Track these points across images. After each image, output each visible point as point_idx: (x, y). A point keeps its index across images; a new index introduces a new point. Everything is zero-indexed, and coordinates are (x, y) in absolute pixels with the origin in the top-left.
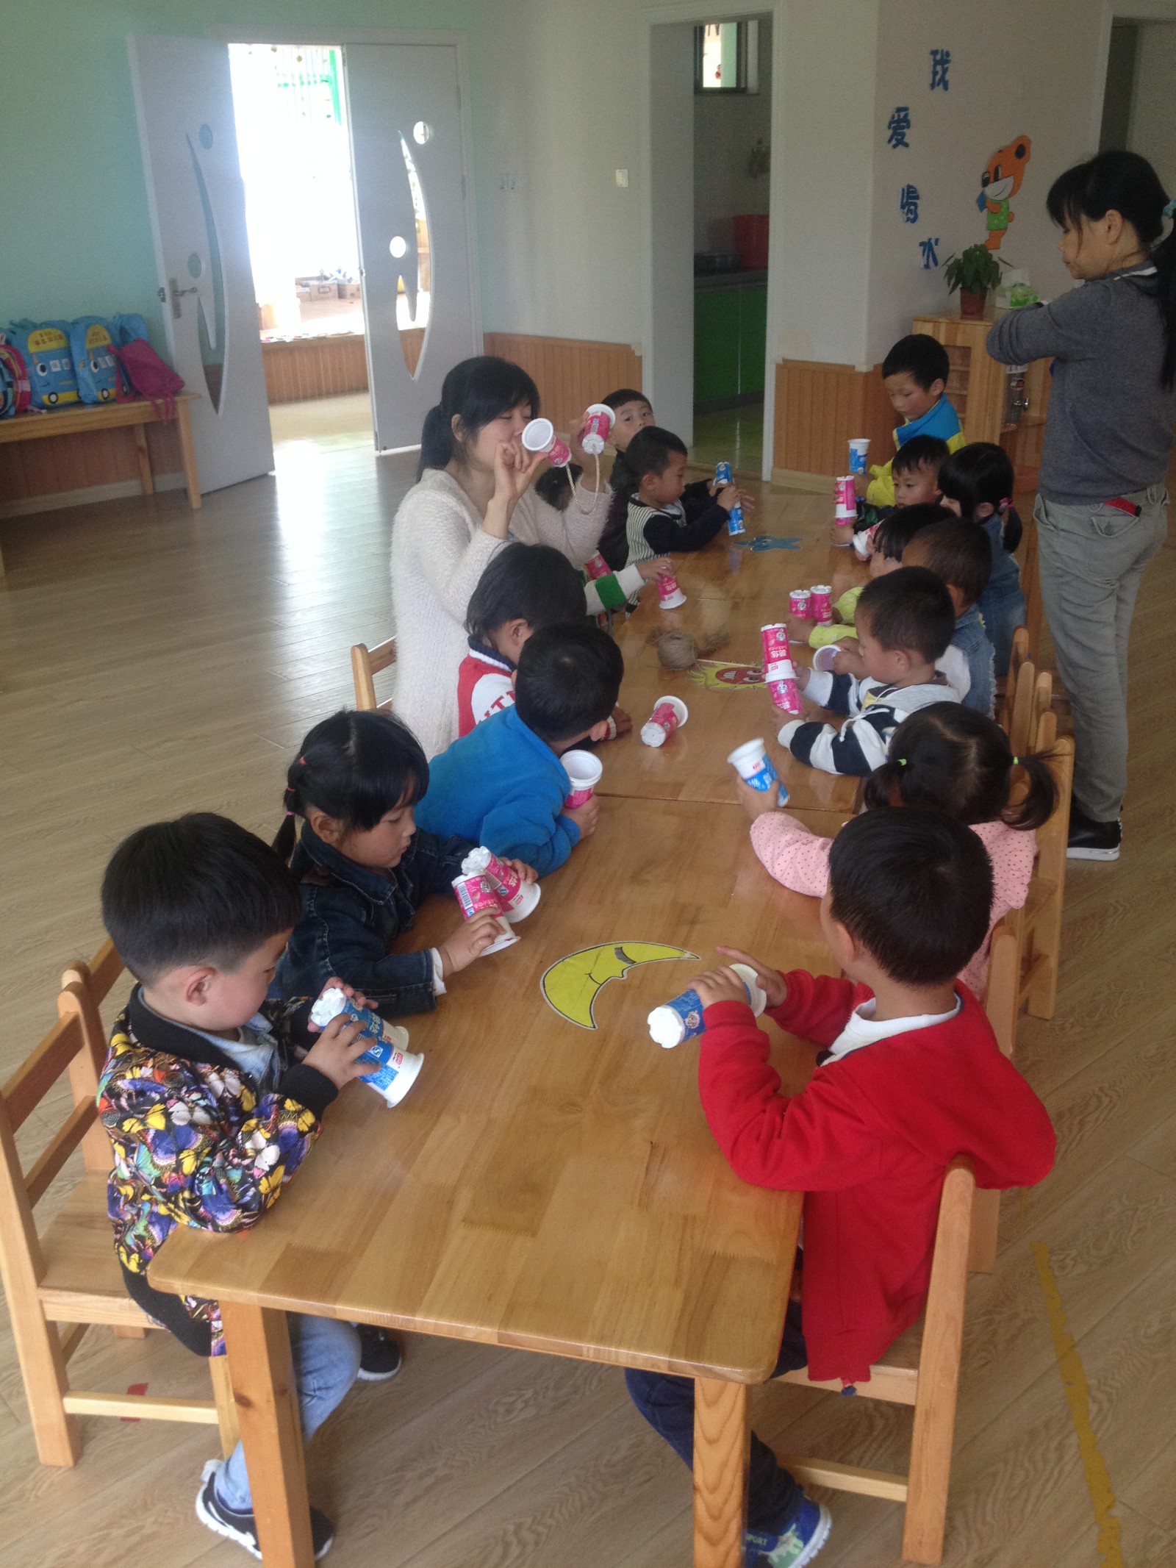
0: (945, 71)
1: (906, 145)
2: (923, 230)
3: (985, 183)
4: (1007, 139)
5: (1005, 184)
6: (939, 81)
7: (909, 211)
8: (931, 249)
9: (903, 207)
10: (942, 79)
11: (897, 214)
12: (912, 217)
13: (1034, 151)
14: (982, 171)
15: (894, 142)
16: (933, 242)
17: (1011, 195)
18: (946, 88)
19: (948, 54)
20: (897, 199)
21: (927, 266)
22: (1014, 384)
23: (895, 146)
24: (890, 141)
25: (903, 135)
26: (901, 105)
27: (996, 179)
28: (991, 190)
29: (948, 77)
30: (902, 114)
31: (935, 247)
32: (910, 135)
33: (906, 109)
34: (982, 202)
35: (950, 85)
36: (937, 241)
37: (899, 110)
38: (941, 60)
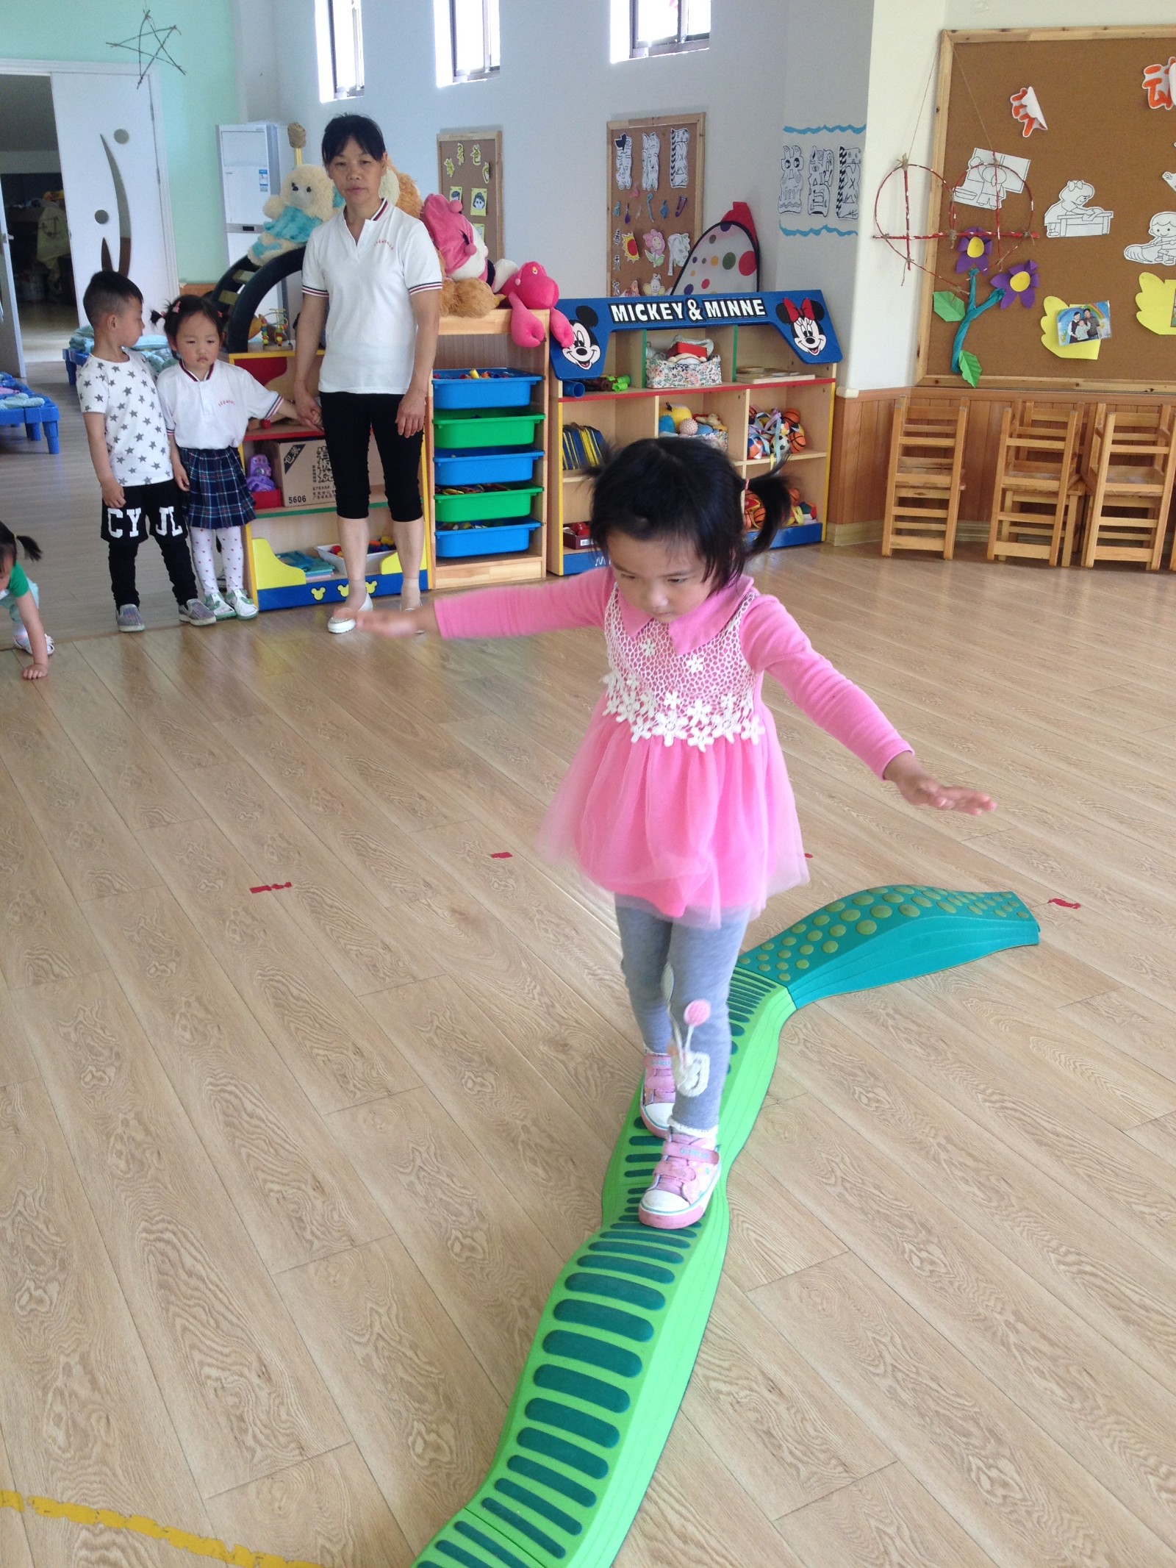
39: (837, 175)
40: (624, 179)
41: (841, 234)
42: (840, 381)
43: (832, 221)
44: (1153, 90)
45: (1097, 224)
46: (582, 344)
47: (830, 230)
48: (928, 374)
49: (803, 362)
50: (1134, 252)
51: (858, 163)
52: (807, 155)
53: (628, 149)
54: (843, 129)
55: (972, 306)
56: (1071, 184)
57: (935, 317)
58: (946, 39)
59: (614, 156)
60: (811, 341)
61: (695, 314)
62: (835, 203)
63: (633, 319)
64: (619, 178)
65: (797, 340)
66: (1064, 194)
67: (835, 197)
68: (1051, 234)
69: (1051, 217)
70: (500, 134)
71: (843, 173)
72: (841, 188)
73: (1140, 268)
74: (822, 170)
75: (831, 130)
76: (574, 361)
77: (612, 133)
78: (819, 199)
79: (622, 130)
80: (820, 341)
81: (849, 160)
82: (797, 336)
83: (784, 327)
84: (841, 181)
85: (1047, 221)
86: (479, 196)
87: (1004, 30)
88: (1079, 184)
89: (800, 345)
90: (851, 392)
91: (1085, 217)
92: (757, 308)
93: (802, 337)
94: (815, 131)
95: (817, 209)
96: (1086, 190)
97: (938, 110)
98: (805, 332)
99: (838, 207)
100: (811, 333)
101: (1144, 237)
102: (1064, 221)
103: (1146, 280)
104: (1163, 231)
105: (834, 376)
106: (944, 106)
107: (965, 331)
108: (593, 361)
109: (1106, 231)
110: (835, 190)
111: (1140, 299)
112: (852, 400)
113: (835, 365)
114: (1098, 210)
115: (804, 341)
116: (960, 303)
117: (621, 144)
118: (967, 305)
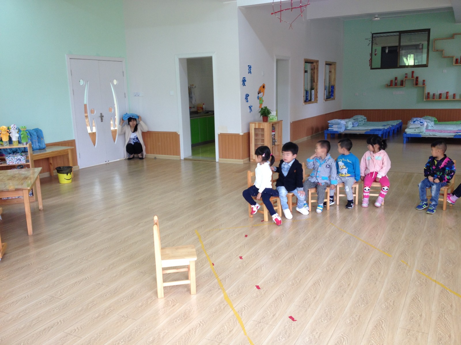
0: (251, 69)
1: (245, 85)
2: (249, 104)
3: (258, 94)
4: (261, 85)
5: (262, 94)
6: (250, 72)
7: (247, 100)
8: (251, 108)
9: (245, 99)
10: (250, 71)
11: (245, 100)
12: (247, 101)
13: (266, 87)
14: (258, 91)
15: (243, 85)
16: (251, 106)
17: (263, 96)
18: (251, 73)
19: (251, 66)
20: (244, 97)
21: (250, 112)
22: (273, 137)
23: (243, 86)
24: (243, 84)
25: (245, 83)
26: (244, 77)
27: (260, 93)
28: (260, 95)
29: (251, 71)
30: (244, 79)
31: (251, 107)
32: (246, 83)
33: (245, 78)
34: (258, 98)
35: (252, 73)
36: (252, 106)
37: (244, 78)
38: (250, 67)
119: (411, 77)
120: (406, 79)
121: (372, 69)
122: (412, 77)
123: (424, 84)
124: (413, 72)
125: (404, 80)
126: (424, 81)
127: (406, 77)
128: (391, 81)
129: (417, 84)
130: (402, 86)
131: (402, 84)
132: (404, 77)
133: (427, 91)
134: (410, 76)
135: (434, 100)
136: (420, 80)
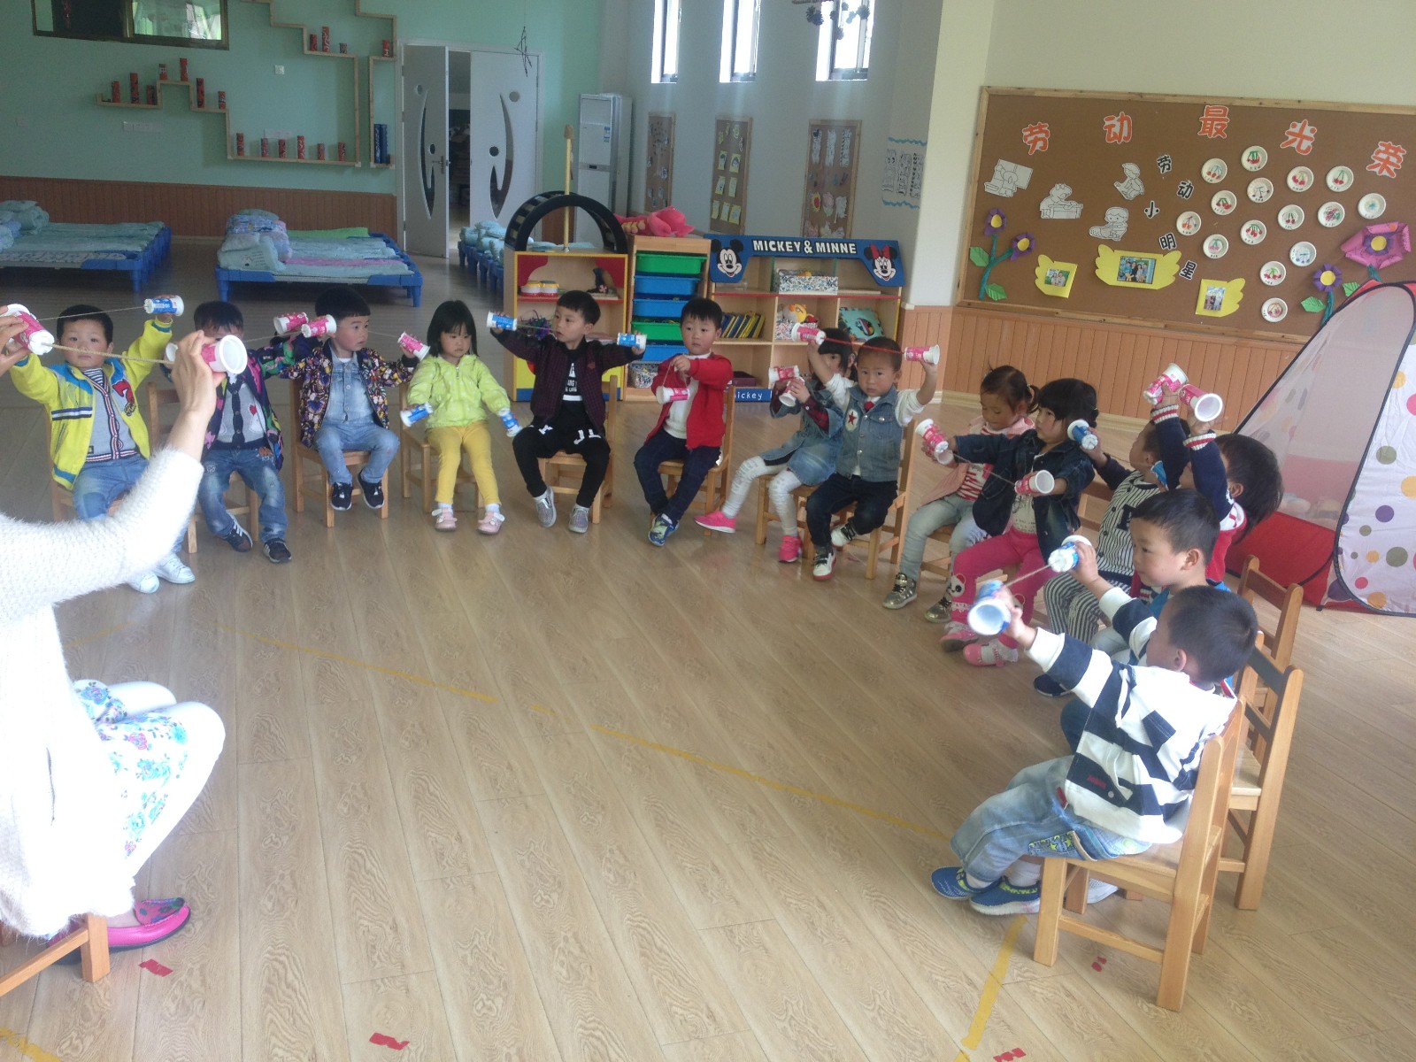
39: (912, 171)
40: (816, 158)
41: (912, 207)
42: (904, 298)
43: (908, 199)
44: (1110, 131)
45: (1072, 211)
46: (731, 262)
47: (906, 204)
48: (965, 298)
49: (878, 283)
50: (1095, 231)
51: (922, 164)
52: (898, 157)
53: (819, 139)
54: (916, 143)
55: (992, 258)
56: (1058, 186)
57: (970, 262)
58: (984, 90)
59: (812, 141)
60: (885, 272)
61: (808, 249)
62: (910, 187)
63: (766, 249)
64: (814, 158)
65: (875, 271)
66: (1053, 192)
67: (910, 183)
68: (1044, 216)
69: (1044, 206)
70: (751, 119)
71: (915, 169)
72: (913, 178)
73: (1098, 241)
74: (905, 166)
75: (911, 142)
76: (724, 272)
77: (812, 126)
78: (902, 184)
79: (817, 126)
80: (891, 272)
81: (918, 162)
82: (875, 267)
83: (868, 263)
84: (914, 174)
85: (1041, 208)
86: (736, 159)
87: (1019, 88)
88: (1063, 186)
89: (877, 274)
90: (909, 307)
91: (1066, 207)
92: (851, 249)
93: (879, 269)
94: (903, 142)
95: (901, 190)
96: (1068, 191)
97: (977, 134)
98: (883, 267)
99: (911, 190)
100: (886, 267)
101: (1102, 222)
102: (1052, 209)
103: (1103, 249)
104: (1114, 219)
105: (900, 294)
106: (982, 132)
107: (988, 273)
108: (736, 273)
109: (1078, 216)
110: (910, 180)
111: (1098, 261)
112: (910, 311)
113: (900, 288)
114: (1074, 203)
115: (880, 272)
116: (986, 255)
117: (816, 135)
118: (990, 257)
119: (179, 79)
120: (163, 82)
121: (38, 33)
122: (184, 77)
123: (222, 105)
124: (183, 62)
125: (158, 87)
126: (221, 95)
127: (163, 76)
128: (115, 86)
129: (201, 104)
130: (153, 106)
131: (152, 99)
132: (157, 76)
133: (233, 131)
134: (175, 75)
135: (264, 159)
136: (211, 89)
